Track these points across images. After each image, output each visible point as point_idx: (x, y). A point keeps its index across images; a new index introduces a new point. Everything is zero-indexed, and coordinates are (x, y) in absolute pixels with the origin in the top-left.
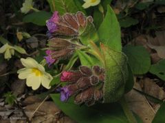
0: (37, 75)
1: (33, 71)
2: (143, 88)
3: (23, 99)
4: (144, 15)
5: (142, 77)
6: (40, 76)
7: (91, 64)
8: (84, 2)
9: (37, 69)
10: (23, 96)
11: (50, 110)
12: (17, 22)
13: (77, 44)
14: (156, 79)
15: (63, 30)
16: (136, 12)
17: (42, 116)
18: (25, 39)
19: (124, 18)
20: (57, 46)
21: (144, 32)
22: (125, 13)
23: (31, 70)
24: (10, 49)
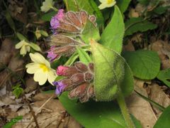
0: (44, 71)
1: (41, 67)
2: (150, 94)
3: (33, 95)
4: (164, 20)
5: (150, 83)
6: (47, 71)
7: (88, 61)
8: (101, 3)
9: (45, 65)
10: (34, 92)
11: (57, 108)
12: (38, 21)
14: (164, 87)
15: (65, 27)
16: (156, 16)
17: (49, 113)
19: (143, 22)
20: (59, 42)
21: (163, 38)
22: (144, 17)
23: (39, 65)
24: (26, 46)
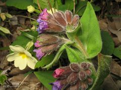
3: (9, 71)
11: (32, 80)
13: (64, 38)
18: (7, 19)
